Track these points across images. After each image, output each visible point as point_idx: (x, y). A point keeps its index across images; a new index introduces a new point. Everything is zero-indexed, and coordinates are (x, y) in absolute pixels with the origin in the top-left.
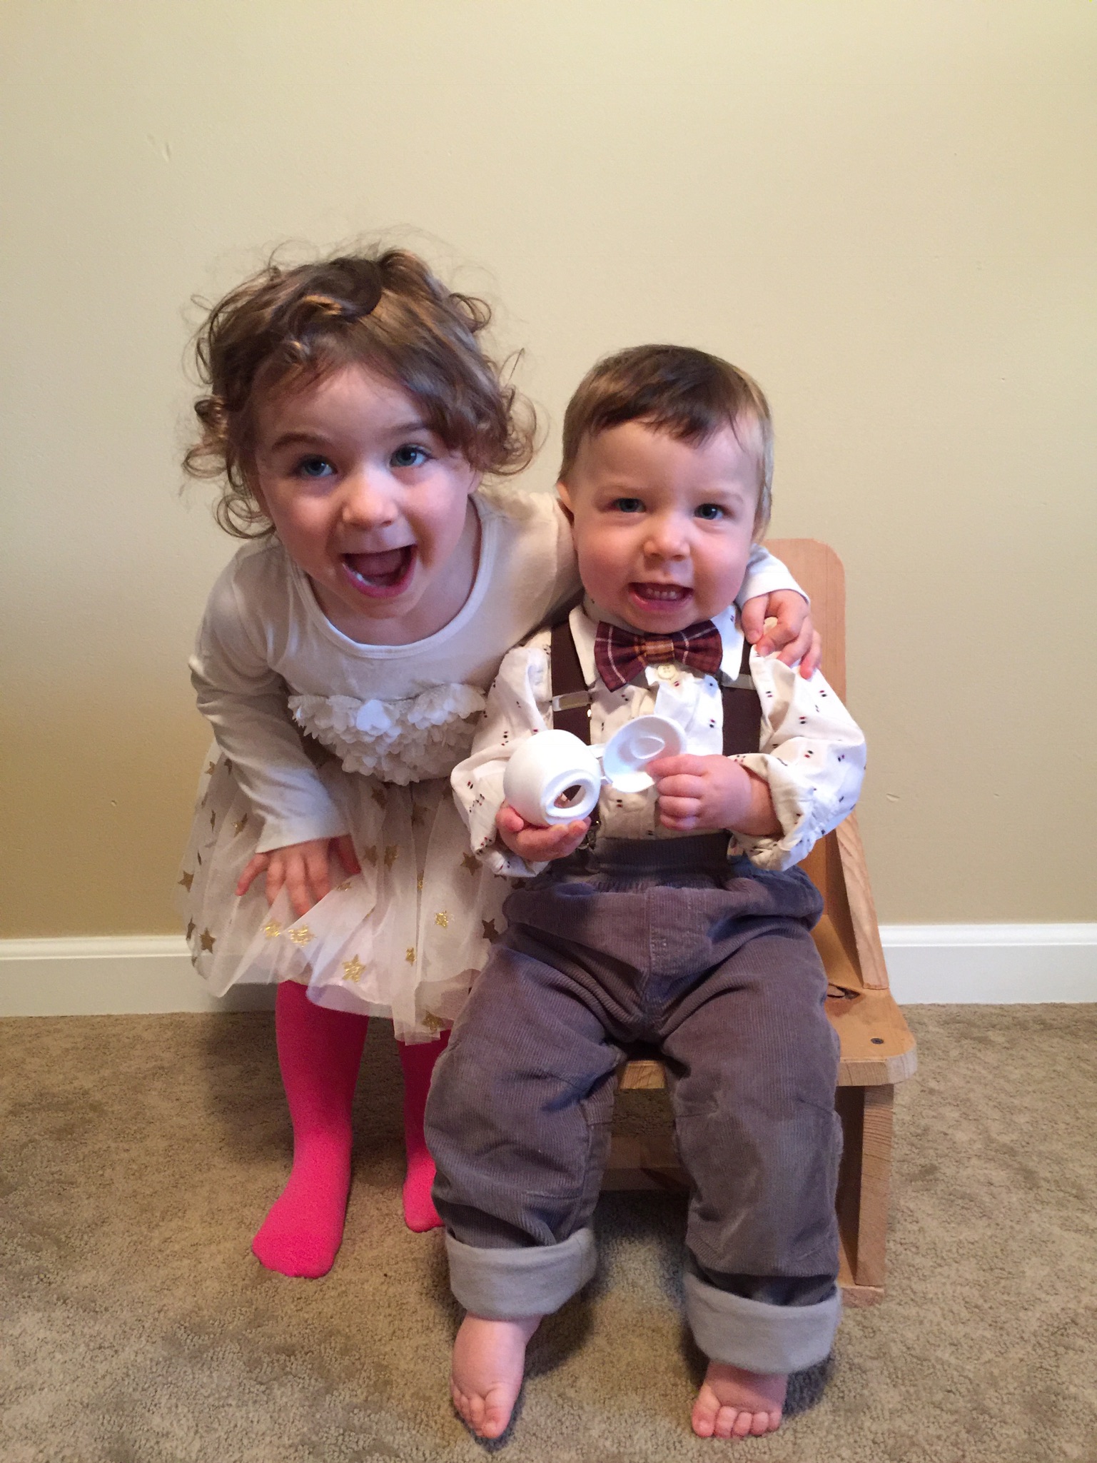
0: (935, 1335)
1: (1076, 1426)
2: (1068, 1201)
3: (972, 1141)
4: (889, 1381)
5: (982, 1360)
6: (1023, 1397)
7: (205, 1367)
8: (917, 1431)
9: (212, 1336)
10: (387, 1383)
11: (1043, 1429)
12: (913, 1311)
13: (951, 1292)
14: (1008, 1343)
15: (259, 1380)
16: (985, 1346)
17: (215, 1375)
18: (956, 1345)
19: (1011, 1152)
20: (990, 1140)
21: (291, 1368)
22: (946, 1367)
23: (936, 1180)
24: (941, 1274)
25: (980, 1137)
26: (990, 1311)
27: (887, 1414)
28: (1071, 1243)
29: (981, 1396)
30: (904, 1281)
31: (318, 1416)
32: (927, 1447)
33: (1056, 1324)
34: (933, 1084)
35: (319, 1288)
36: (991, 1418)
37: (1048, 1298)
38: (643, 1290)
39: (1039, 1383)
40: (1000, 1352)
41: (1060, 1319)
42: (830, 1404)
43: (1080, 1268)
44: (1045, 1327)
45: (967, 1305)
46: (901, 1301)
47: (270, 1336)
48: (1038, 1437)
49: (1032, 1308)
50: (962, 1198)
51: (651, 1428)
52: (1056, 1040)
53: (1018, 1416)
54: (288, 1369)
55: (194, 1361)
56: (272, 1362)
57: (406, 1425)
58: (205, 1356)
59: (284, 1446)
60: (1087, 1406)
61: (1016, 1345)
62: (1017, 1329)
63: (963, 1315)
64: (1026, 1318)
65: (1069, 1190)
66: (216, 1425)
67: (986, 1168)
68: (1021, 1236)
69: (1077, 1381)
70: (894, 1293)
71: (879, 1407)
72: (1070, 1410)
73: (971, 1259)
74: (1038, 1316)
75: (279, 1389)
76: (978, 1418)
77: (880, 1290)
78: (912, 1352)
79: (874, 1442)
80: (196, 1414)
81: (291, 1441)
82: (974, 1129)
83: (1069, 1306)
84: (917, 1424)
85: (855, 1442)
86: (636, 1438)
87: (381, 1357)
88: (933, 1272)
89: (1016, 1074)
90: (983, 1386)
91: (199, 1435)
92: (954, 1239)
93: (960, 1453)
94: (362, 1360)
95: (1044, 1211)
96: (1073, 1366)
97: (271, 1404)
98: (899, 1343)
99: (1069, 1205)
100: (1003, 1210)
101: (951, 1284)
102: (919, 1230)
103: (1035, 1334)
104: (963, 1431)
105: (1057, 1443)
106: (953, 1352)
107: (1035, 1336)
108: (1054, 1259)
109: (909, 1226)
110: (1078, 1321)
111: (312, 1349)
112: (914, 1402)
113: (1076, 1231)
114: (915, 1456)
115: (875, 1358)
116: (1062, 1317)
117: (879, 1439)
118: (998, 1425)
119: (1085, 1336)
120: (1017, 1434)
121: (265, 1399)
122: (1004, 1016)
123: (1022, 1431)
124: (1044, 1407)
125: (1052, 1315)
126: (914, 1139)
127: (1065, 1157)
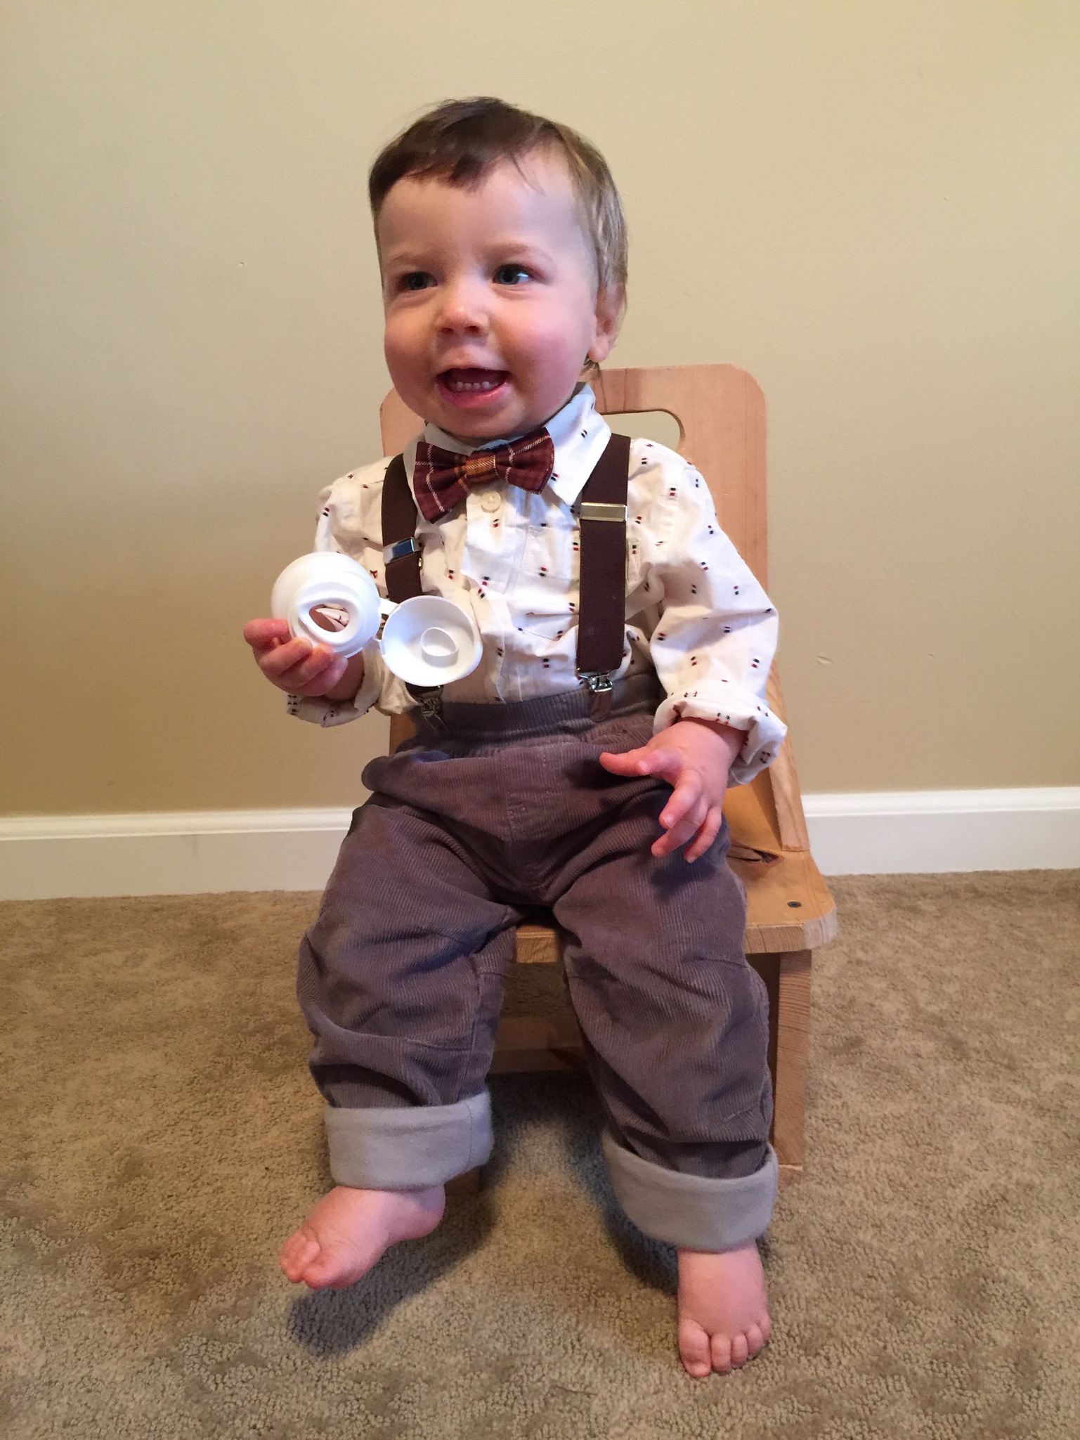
0: (856, 1216)
1: (1006, 1312)
2: (1000, 1072)
3: (899, 1012)
4: (806, 1266)
5: (907, 1242)
6: (949, 1281)
7: (59, 1275)
8: (835, 1321)
9: (70, 1240)
10: (259, 1286)
11: (970, 1315)
12: (832, 1191)
13: (874, 1170)
14: (934, 1223)
15: (117, 1286)
16: (909, 1226)
17: (68, 1283)
18: (879, 1227)
19: (941, 1023)
20: (916, 1010)
21: (154, 1273)
22: (867, 1250)
23: (862, 1052)
24: (863, 1151)
25: (909, 1007)
26: (916, 1189)
27: (803, 1303)
28: (1002, 1117)
29: (904, 1282)
30: (825, 1159)
31: (179, 1325)
32: (845, 1338)
33: (985, 1202)
34: (860, 955)
35: (192, 1184)
36: (915, 1305)
37: (977, 1173)
38: (547, 1176)
39: (967, 1266)
40: (926, 1233)
41: (989, 1196)
43: (1011, 1141)
44: (974, 1205)
45: (892, 1184)
46: (821, 1180)
47: (135, 1238)
48: (964, 1326)
49: (961, 1185)
50: (889, 1071)
51: (546, 1327)
52: (988, 908)
53: (944, 1302)
54: (151, 1274)
55: (45, 1267)
56: (134, 1266)
57: (277, 1332)
58: (60, 1261)
59: (139, 1359)
60: (1018, 1289)
61: (943, 1226)
62: (944, 1207)
63: (886, 1194)
64: (954, 1196)
65: (999, 1060)
66: (64, 1338)
67: (914, 1040)
68: (950, 1109)
69: (1006, 1262)
70: (815, 1172)
71: (796, 1295)
72: (1000, 1295)
73: (897, 1134)
74: (966, 1192)
75: (138, 1296)
76: (901, 1305)
77: (799, 1168)
78: (832, 1235)
79: (788, 1334)
80: (44, 1326)
81: (146, 1354)
82: (902, 1000)
83: (999, 1181)
84: (836, 1314)
86: (530, 1337)
87: (256, 1257)
88: (856, 1149)
89: (946, 943)
90: (906, 1270)
91: (45, 1349)
92: (879, 1114)
93: (881, 1344)
94: (235, 1260)
95: (973, 1084)
96: (1004, 1246)
97: (128, 1311)
98: (818, 1226)
99: (1000, 1076)
100: (931, 1083)
102: (843, 1106)
104: (885, 1320)
105: (986, 1331)
106: (876, 1234)
107: (963, 1215)
108: (983, 1133)
109: (832, 1102)
110: (1008, 1197)
111: (179, 1251)
112: (833, 1289)
113: (1007, 1102)
114: (832, 1348)
115: (791, 1243)
116: (992, 1193)
117: (795, 1331)
118: (923, 1312)
119: (1017, 1213)
120: (943, 1322)
121: (122, 1307)
122: (935, 885)
123: (949, 1318)
124: (972, 1292)
125: (981, 1192)
126: (839, 1012)
127: (996, 1026)
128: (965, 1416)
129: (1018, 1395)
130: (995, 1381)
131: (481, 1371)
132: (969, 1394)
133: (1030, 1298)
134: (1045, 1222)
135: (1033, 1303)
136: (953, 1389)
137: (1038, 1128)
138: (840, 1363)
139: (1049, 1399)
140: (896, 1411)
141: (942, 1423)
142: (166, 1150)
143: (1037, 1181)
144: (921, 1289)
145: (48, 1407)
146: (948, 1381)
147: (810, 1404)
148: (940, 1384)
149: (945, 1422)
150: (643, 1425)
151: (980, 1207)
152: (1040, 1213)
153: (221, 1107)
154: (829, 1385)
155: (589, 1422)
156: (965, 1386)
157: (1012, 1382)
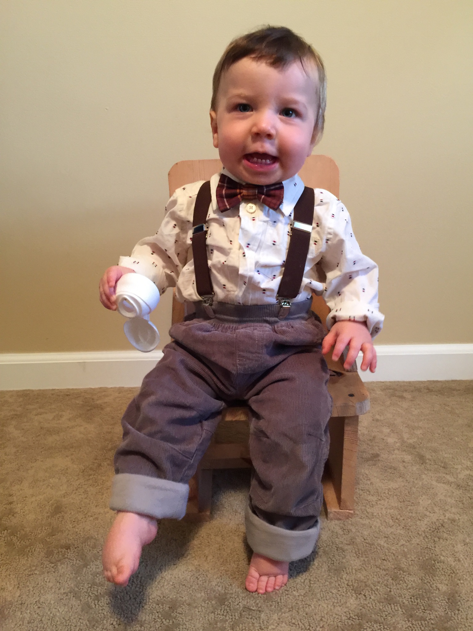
0: (377, 533)
1: (444, 576)
2: (440, 469)
3: (395, 442)
4: (355, 555)
5: (400, 545)
6: (419, 562)
7: (25, 556)
8: (368, 579)
9: (30, 540)
11: (428, 577)
12: (367, 522)
13: (385, 512)
14: (412, 536)
15: (51, 561)
16: (400, 537)
17: (29, 559)
18: (387, 538)
19: (414, 448)
20: (403, 442)
21: (68, 556)
22: (382, 548)
23: (379, 460)
24: (380, 504)
25: (400, 440)
26: (403, 521)
27: (354, 571)
28: (441, 489)
29: (398, 562)
30: (363, 507)
31: (79, 578)
32: (373, 587)
33: (434, 527)
34: (378, 417)
35: (84, 516)
36: (404, 572)
37: (432, 515)
39: (427, 556)
40: (408, 540)
41: (436, 524)
42: (327, 567)
43: (445, 500)
44: (429, 528)
45: (393, 518)
46: (362, 516)
47: (59, 540)
48: (425, 582)
49: (423, 519)
50: (391, 468)
52: (434, 397)
53: (416, 571)
54: (66, 556)
55: (19, 553)
56: (59, 552)
58: (26, 550)
59: (61, 594)
60: (449, 566)
61: (416, 537)
62: (416, 529)
63: (390, 523)
64: (420, 524)
65: (440, 464)
66: (28, 584)
67: (402, 455)
68: (418, 486)
69: (444, 554)
70: (358, 513)
71: (351, 567)
72: (441, 569)
73: (395, 497)
74: (425, 523)
75: (60, 566)
76: (398, 572)
77: (352, 512)
78: (367, 541)
79: (348, 585)
80: (19, 579)
81: (64, 591)
82: (397, 437)
83: (440, 518)
84: (368, 576)
85: (339, 585)
86: (233, 585)
88: (377, 503)
89: (416, 412)
90: (399, 557)
91: (19, 589)
92: (386, 488)
93: (389, 590)
95: (428, 474)
96: (443, 547)
97: (56, 572)
98: (360, 537)
99: (440, 471)
100: (410, 474)
101: (385, 508)
102: (371, 484)
103: (424, 532)
104: (390, 579)
105: (435, 584)
106: (386, 541)
108: (433, 496)
109: (366, 482)
110: (444, 525)
111: (79, 546)
112: (367, 565)
113: (443, 483)
114: (367, 591)
115: (349, 544)
116: (437, 524)
117: (350, 584)
118: (407, 575)
119: (448, 532)
120: (416, 580)
121: (54, 570)
122: (410, 386)
123: (418, 579)
124: (429, 567)
125: (432, 522)
126: (369, 442)
127: (438, 449)
128: (426, 622)
129: (449, 613)
130: (439, 607)
131: (213, 600)
132: (428, 612)
133: (455, 570)
134: (461, 536)
135: (456, 572)
136: (420, 610)
137: (457, 494)
138: (370, 598)
139: (463, 615)
140: (395, 619)
141: (416, 625)
142: (72, 501)
143: (457, 519)
144: (406, 565)
145: (21, 614)
146: (418, 607)
147: (357, 616)
148: (415, 607)
149: (417, 625)
150: (284, 624)
151: (432, 529)
152: (458, 532)
153: (96, 482)
154: (366, 607)
155: (260, 623)
156: (426, 609)
157: (447, 607)
